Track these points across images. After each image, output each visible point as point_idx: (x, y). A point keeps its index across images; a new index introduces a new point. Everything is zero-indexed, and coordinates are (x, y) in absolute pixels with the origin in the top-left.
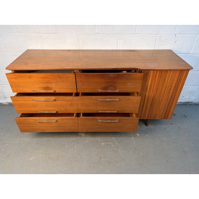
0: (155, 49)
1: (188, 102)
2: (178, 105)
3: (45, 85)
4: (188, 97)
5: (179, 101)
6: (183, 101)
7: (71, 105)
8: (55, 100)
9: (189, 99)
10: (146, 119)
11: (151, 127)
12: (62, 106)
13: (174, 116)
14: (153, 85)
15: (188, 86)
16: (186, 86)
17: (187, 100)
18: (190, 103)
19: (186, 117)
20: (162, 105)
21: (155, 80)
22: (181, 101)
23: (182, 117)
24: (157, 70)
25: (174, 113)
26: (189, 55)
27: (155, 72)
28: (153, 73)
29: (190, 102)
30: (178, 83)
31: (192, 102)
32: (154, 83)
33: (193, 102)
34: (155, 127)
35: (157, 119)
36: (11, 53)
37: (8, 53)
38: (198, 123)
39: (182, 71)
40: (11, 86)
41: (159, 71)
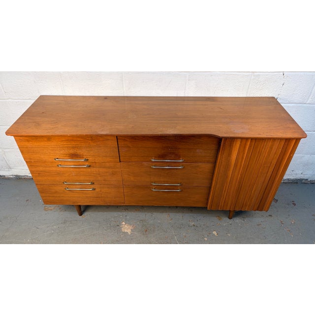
0: (248, 96)
1: (301, 180)
2: (283, 183)
3: (72, 151)
4: (301, 172)
5: (285, 177)
6: (292, 177)
7: (113, 174)
8: (90, 166)
9: (302, 175)
10: (228, 209)
11: (237, 221)
12: (99, 174)
13: (276, 202)
14: (240, 161)
15: (301, 155)
16: (298, 155)
17: (299, 176)
18: (303, 181)
19: (295, 205)
20: (255, 191)
21: (244, 153)
22: (289, 177)
23: (288, 204)
24: (247, 139)
25: (276, 198)
26: (305, 105)
27: (244, 141)
28: (241, 142)
29: (304, 179)
30: (281, 158)
31: (307, 180)
32: (243, 158)
33: (309, 180)
34: (243, 222)
35: (246, 210)
36: (15, 100)
37: (10, 100)
38: (313, 215)
39: (288, 140)
40: (22, 152)
41: (250, 140)
